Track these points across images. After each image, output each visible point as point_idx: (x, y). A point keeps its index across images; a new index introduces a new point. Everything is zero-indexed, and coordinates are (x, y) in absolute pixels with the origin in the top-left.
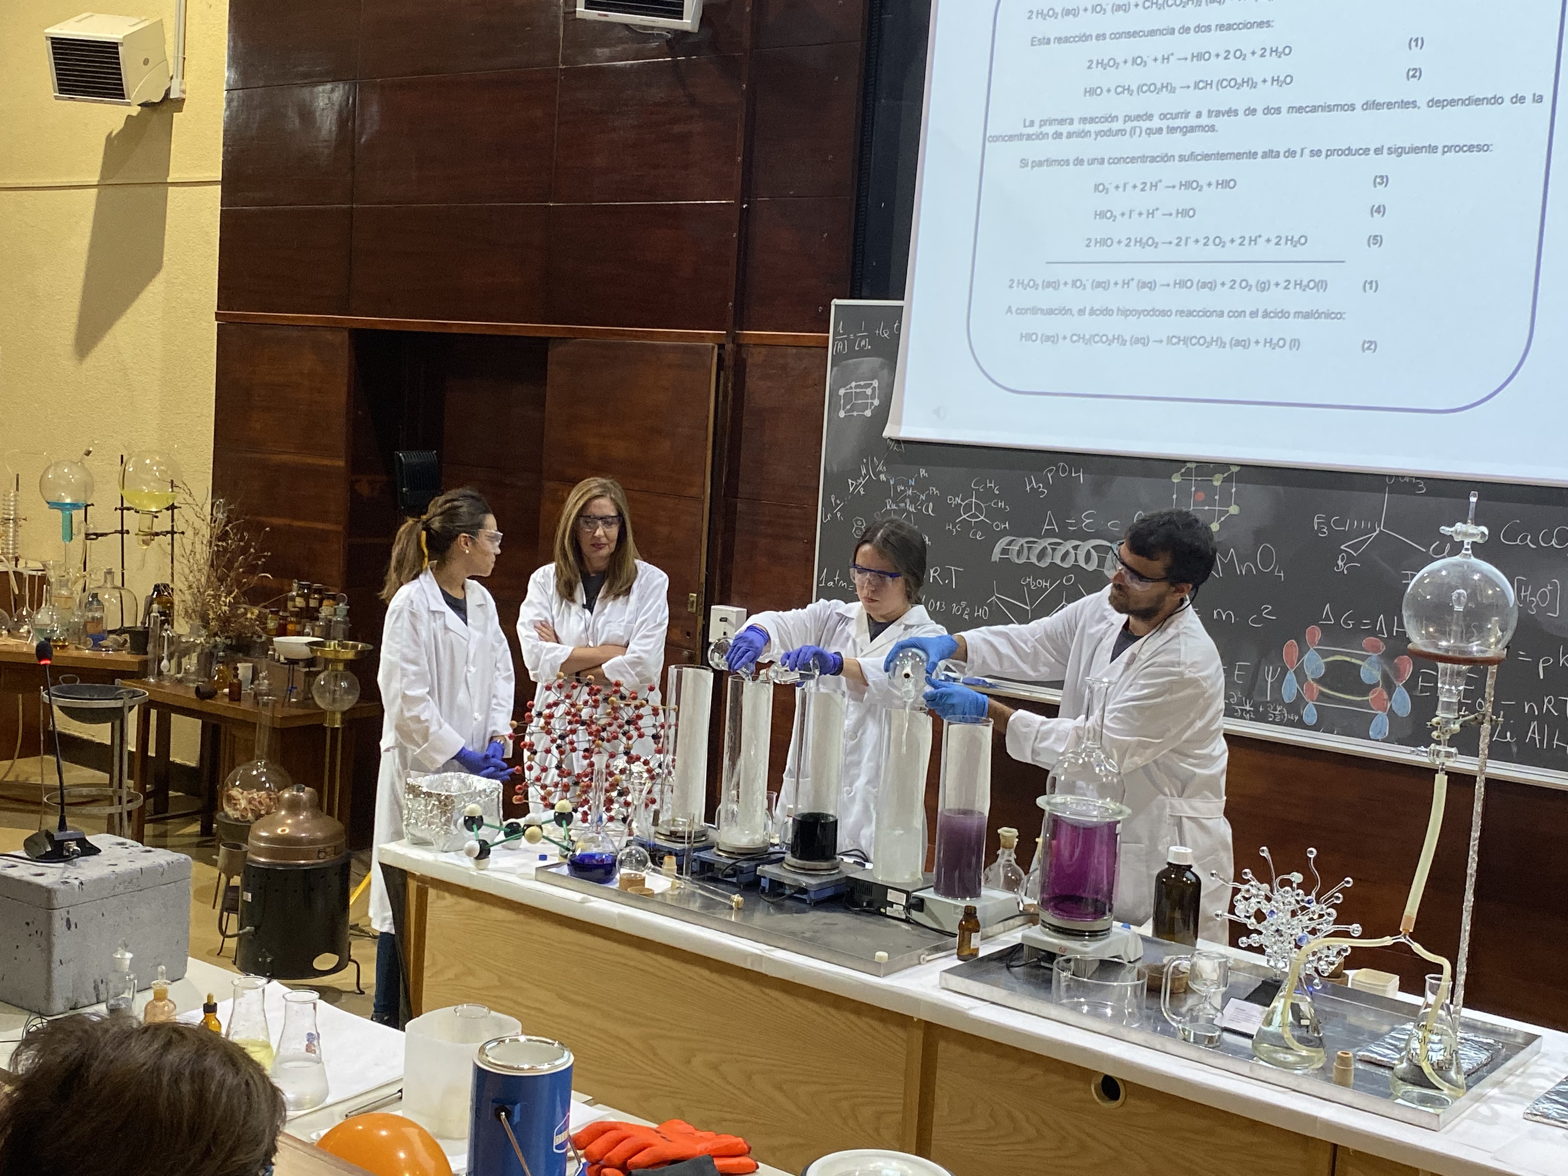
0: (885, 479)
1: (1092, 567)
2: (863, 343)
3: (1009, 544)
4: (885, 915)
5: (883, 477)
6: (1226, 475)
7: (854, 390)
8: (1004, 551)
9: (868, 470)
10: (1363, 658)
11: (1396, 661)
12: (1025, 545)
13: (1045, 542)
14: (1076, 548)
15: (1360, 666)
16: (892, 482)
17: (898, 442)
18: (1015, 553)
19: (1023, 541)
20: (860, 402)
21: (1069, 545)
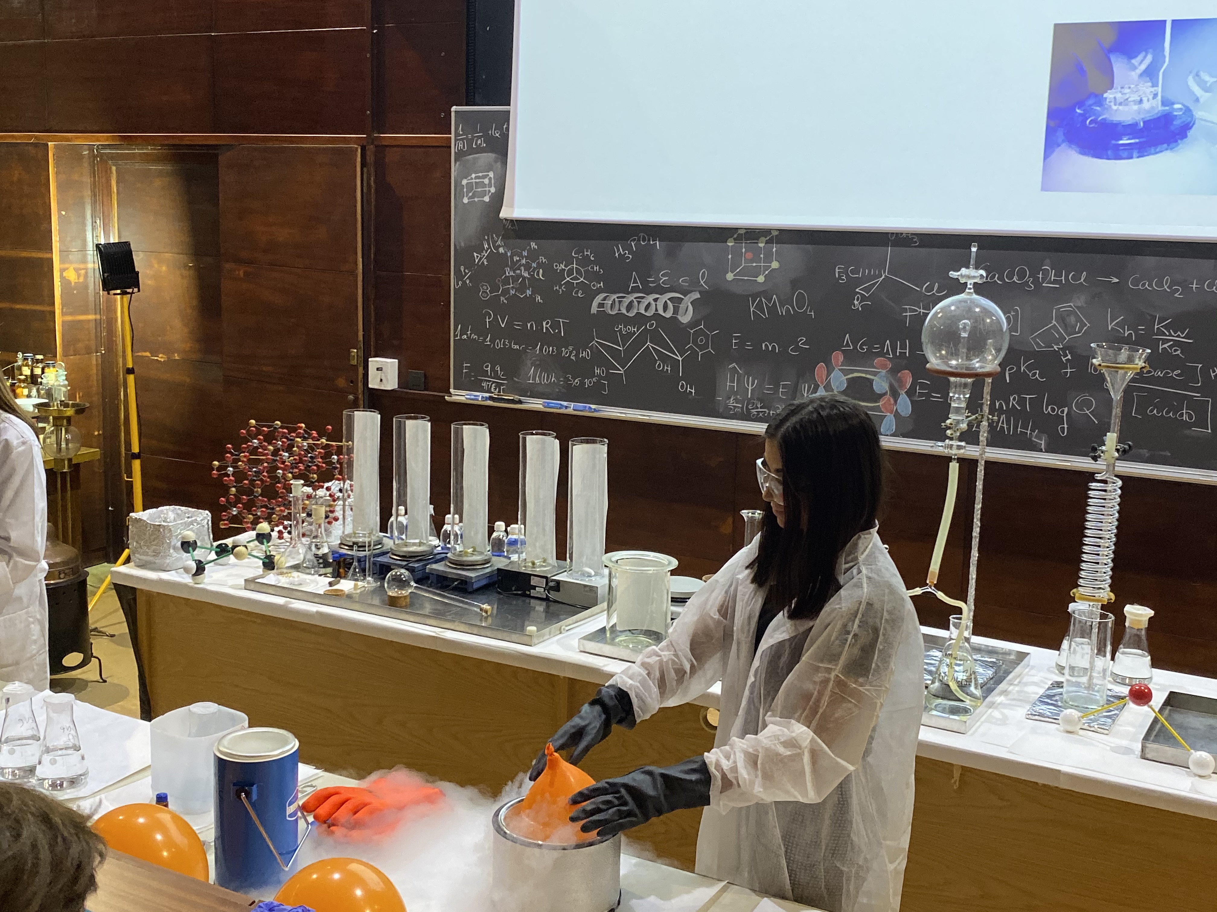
0: (503, 251)
1: (669, 314)
2: (479, 142)
3: (605, 299)
4: (529, 596)
5: (501, 250)
6: (768, 238)
7: (474, 181)
8: (601, 305)
9: (489, 245)
10: (875, 374)
11: (899, 375)
12: (616, 299)
13: (632, 297)
14: (656, 300)
15: (873, 380)
16: (509, 254)
17: (512, 221)
18: (609, 305)
19: (615, 296)
20: (479, 190)
21: (650, 298)
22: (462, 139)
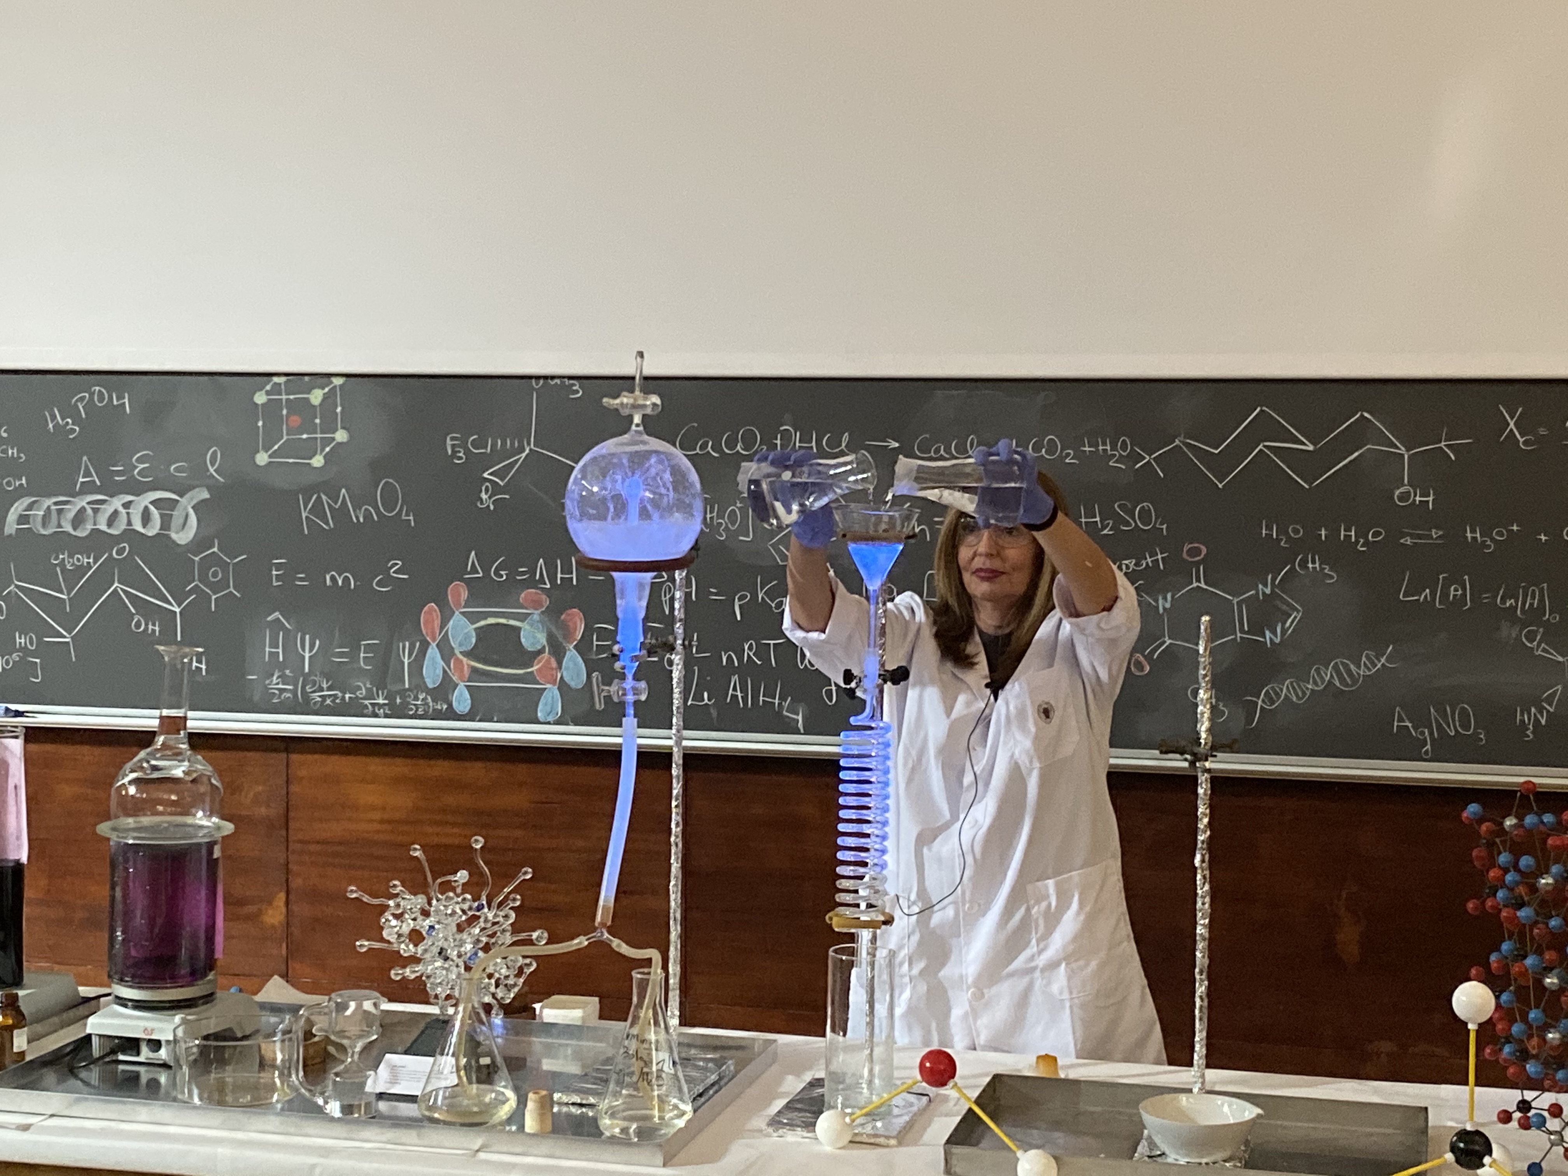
1: (152, 531)
3: (30, 507)
6: (327, 390)
8: (23, 519)
10: (523, 618)
11: (563, 617)
12: (53, 507)
13: (82, 502)
14: (127, 505)
15: (518, 630)
18: (39, 519)
19: (48, 502)
21: (117, 503)
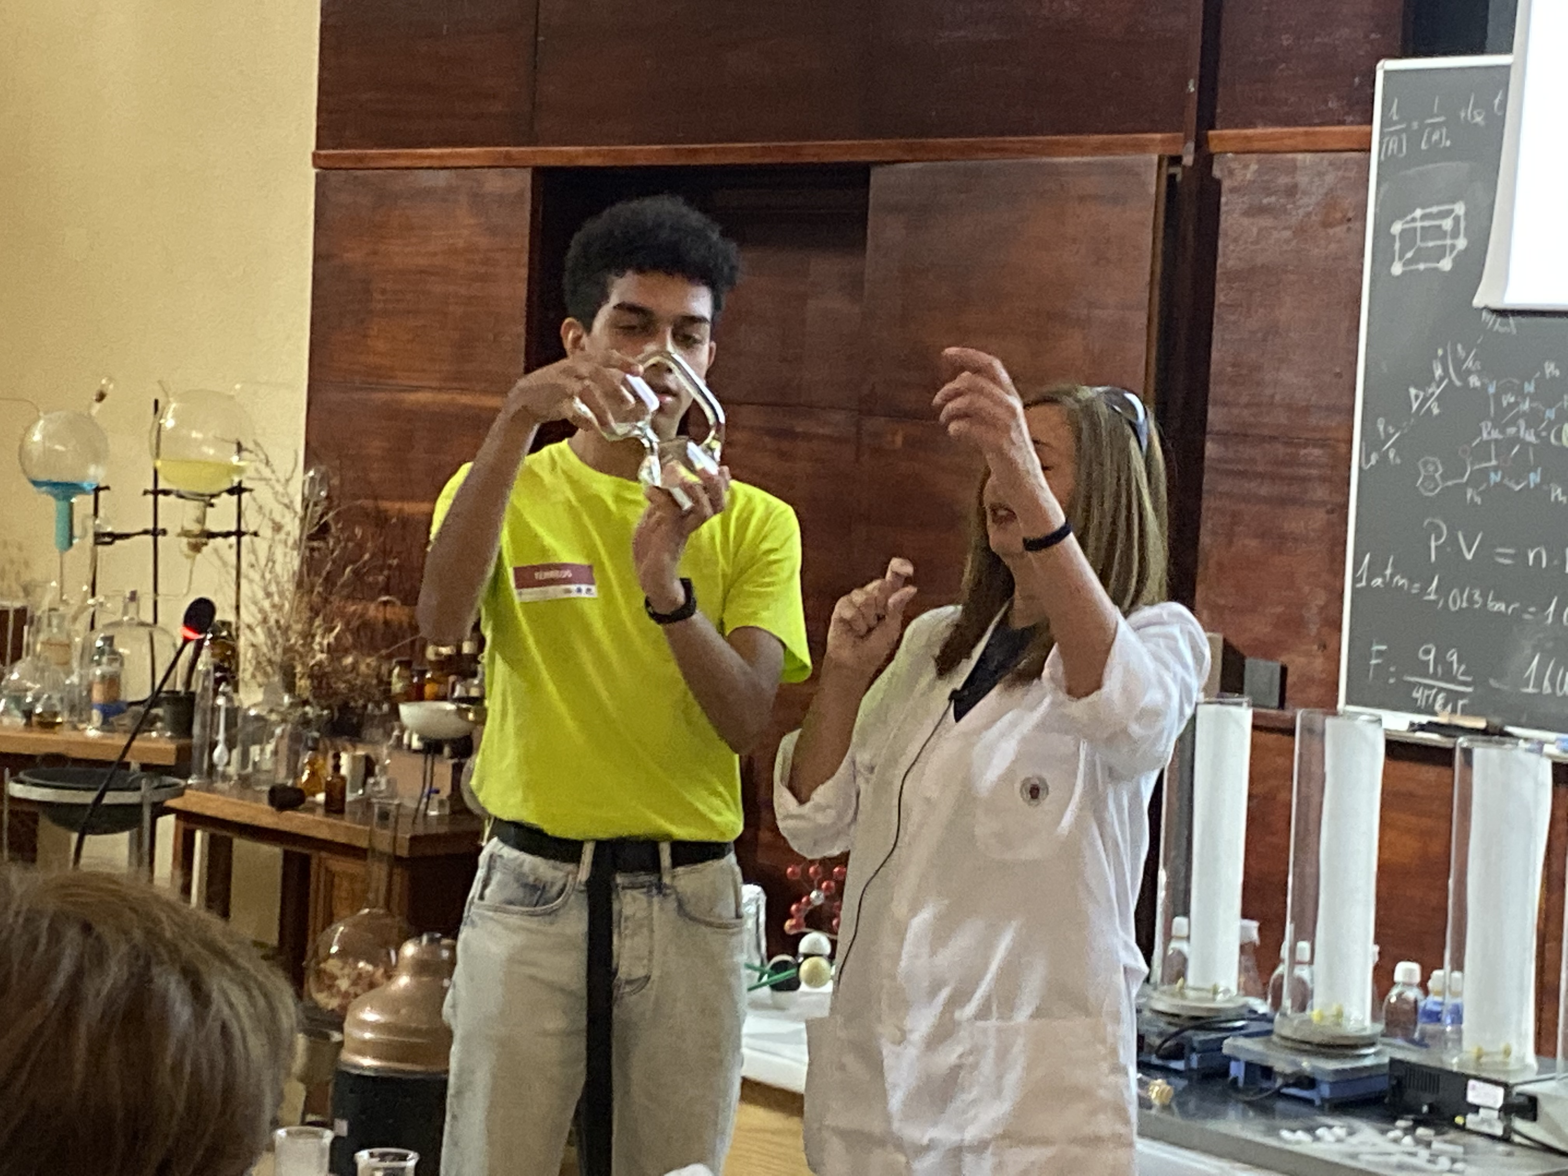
0: (1478, 384)
2: (1435, 137)
5: (1474, 381)
7: (1418, 224)
9: (1445, 369)
16: (1492, 390)
17: (1502, 313)
20: (1431, 244)
22: (1397, 133)
